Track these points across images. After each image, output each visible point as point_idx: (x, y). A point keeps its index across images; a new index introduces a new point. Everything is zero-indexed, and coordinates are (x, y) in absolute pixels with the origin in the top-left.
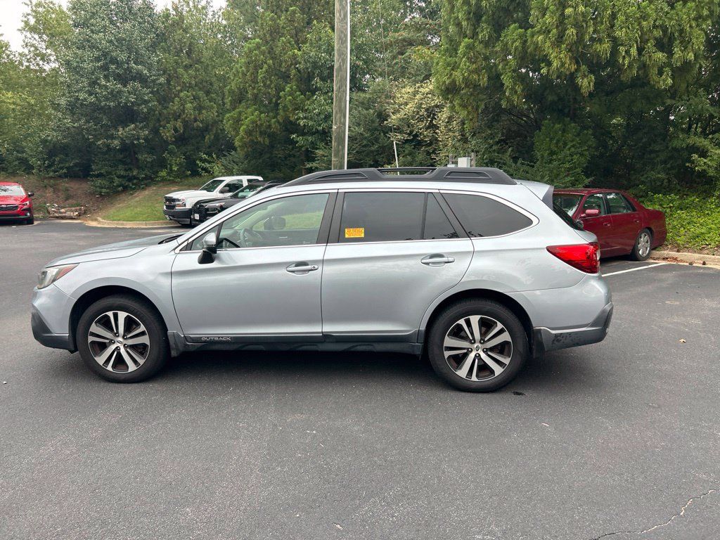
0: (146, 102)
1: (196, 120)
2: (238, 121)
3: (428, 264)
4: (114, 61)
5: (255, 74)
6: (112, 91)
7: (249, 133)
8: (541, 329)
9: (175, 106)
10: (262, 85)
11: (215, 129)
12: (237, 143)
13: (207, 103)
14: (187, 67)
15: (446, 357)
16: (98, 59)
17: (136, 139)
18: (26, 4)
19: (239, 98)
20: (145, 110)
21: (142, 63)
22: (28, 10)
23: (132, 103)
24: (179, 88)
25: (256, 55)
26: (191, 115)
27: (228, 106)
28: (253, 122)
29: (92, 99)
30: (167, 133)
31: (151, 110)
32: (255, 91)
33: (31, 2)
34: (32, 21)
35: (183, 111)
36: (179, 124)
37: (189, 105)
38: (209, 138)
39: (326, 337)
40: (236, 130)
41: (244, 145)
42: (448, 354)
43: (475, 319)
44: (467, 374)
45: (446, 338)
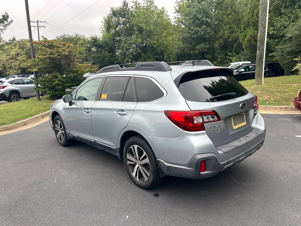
0: (208, 33)
1: (229, 37)
2: (245, 36)
4: (197, 19)
5: (253, 12)
6: (195, 31)
7: (249, 41)
8: (160, 161)
9: (220, 33)
10: (256, 17)
11: (238, 41)
12: (244, 47)
13: (236, 29)
14: (227, 16)
15: (128, 164)
16: (192, 19)
17: (204, 49)
18: (176, 3)
19: (247, 25)
20: (208, 37)
21: (209, 17)
22: (176, 5)
23: (202, 34)
24: (223, 25)
25: (254, 2)
26: (227, 36)
27: (242, 30)
28: (251, 35)
29: (189, 35)
30: (216, 45)
31: (211, 37)
32: (253, 20)
33: (177, 1)
34: (177, 8)
35: (224, 35)
36: (221, 40)
37: (226, 32)
38: (235, 45)
40: (244, 40)
41: (247, 47)
42: (129, 162)
43: (136, 147)
44: (136, 176)
45: (127, 154)
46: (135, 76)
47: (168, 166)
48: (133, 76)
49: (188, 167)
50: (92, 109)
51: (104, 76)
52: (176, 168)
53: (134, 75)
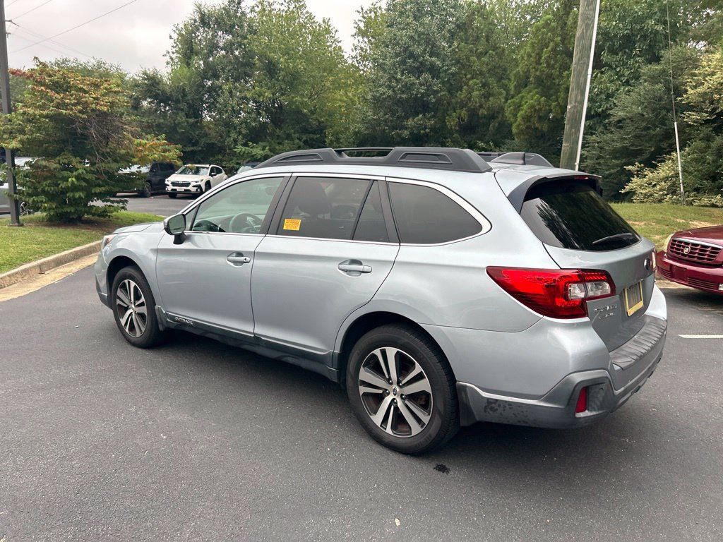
0: (436, 92)
1: (481, 106)
2: (518, 107)
3: (346, 271)
4: (412, 55)
5: (539, 55)
6: (406, 84)
7: (527, 119)
8: (466, 386)
9: (462, 95)
10: (545, 65)
11: (500, 116)
12: (514, 130)
13: (496, 89)
14: (479, 56)
15: (361, 393)
16: (397, 55)
17: (423, 129)
18: (358, 12)
19: (523, 83)
20: (434, 100)
21: (438, 55)
22: (359, 17)
23: (422, 94)
24: (469, 76)
25: (543, 33)
26: (476, 103)
27: (512, 93)
28: (532, 107)
29: (390, 92)
30: (452, 122)
31: (439, 101)
32: (538, 73)
33: (362, 9)
34: (362, 25)
35: (469, 99)
36: (464, 112)
37: (476, 93)
38: (494, 126)
39: (257, 339)
40: (515, 116)
41: (521, 132)
42: (363, 390)
43: (391, 352)
44: (382, 423)
45: (362, 369)
46: (388, 179)
47: (488, 399)
48: (383, 179)
49: (546, 400)
50: (254, 254)
51: (290, 175)
52: (510, 403)
53: (386, 177)
